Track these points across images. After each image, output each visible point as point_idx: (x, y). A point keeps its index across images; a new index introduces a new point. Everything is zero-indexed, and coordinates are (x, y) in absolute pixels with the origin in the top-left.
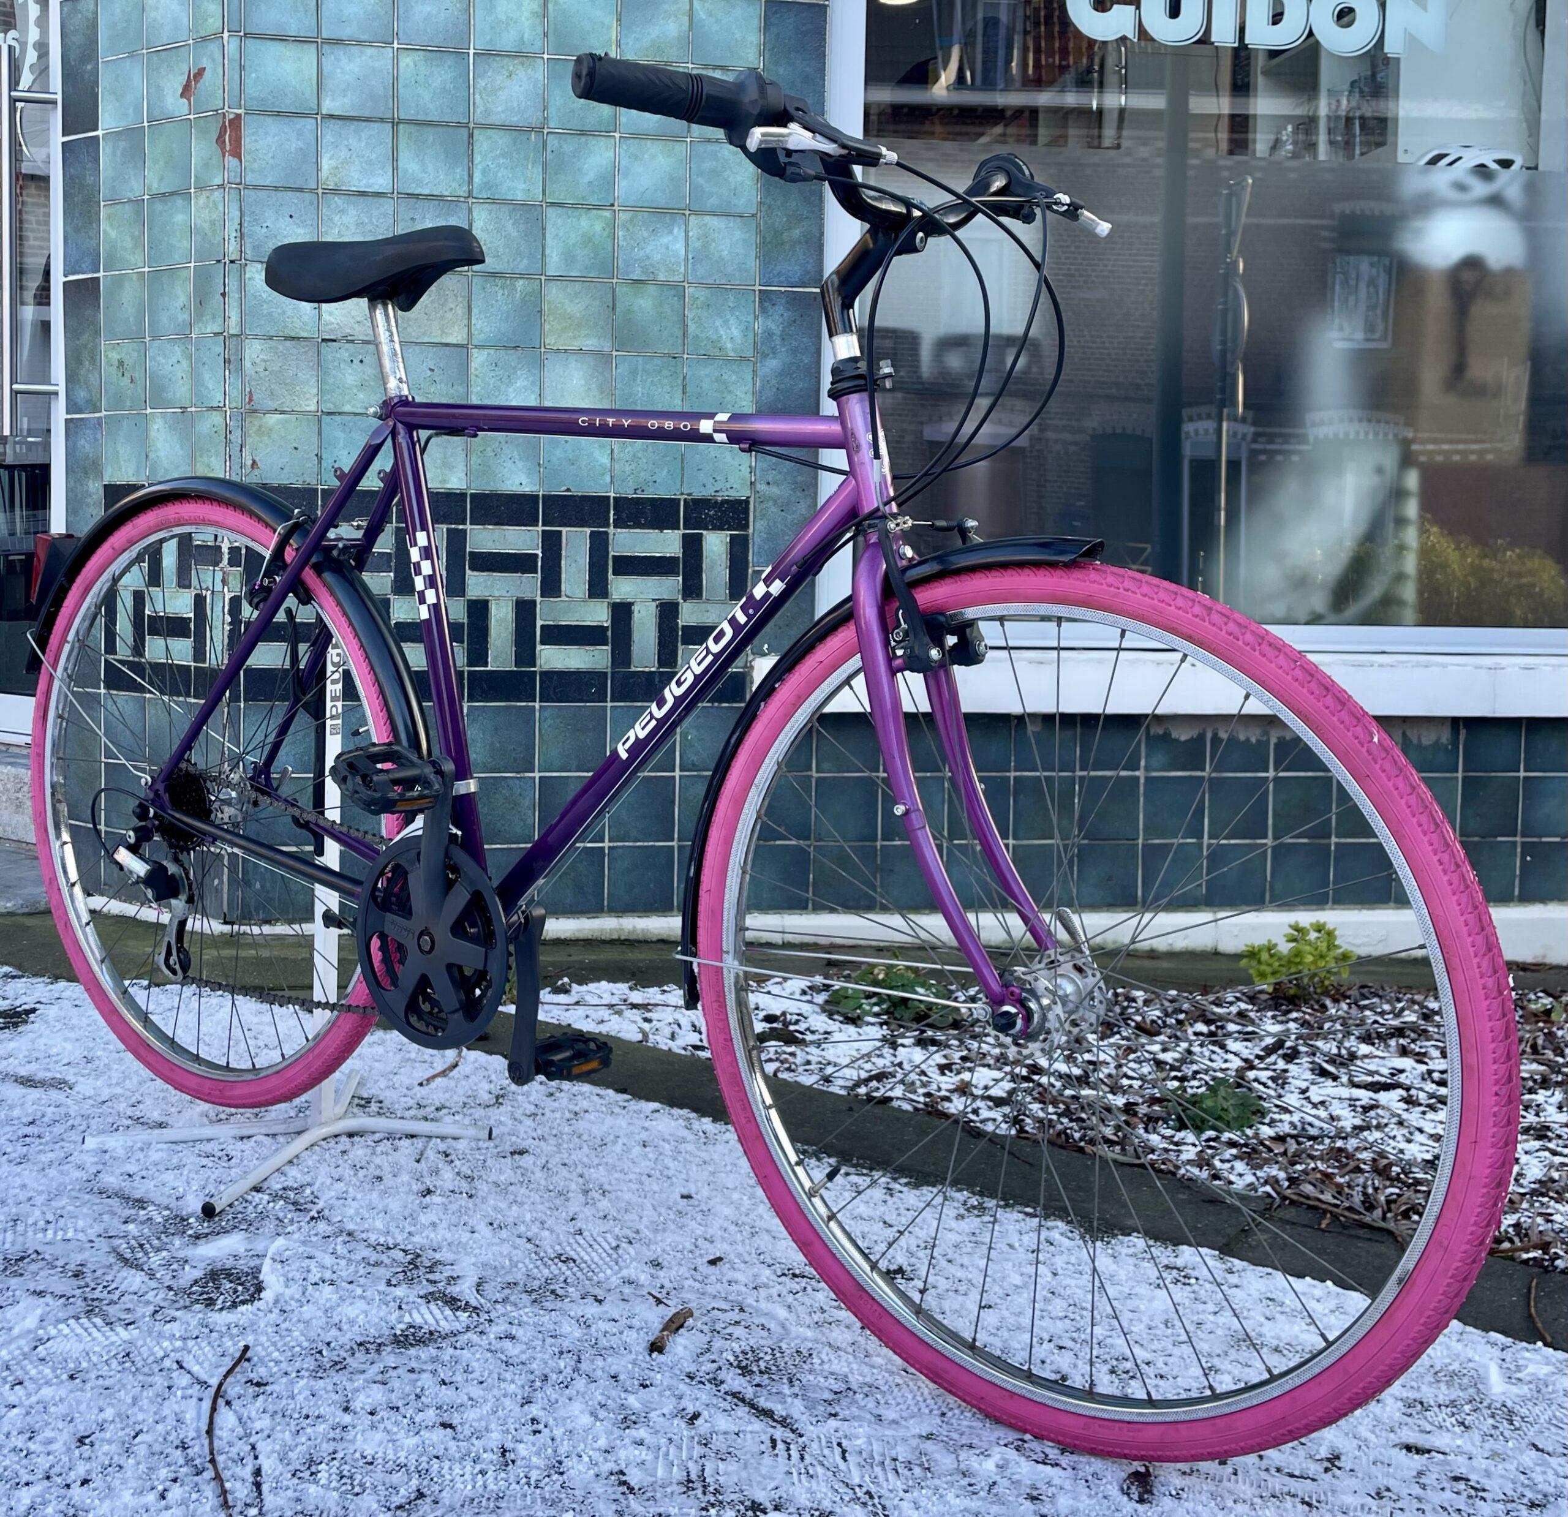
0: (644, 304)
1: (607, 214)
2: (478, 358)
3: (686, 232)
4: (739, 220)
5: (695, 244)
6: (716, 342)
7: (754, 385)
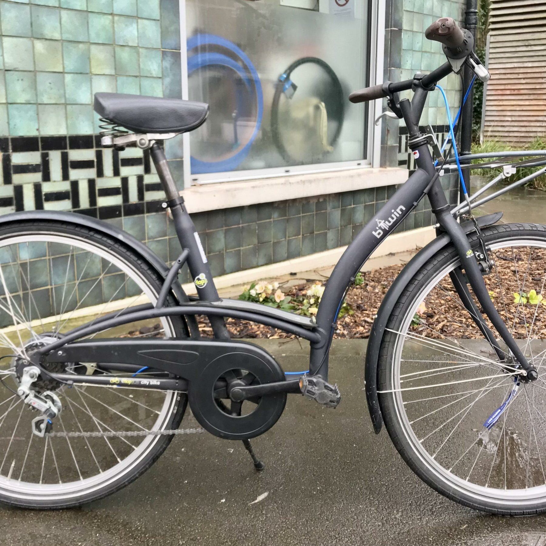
0: (125, 55)
1: (110, 17)
2: (68, 78)
3: (137, 26)
4: (154, 22)
5: (140, 31)
6: (149, 71)
7: (163, 88)
